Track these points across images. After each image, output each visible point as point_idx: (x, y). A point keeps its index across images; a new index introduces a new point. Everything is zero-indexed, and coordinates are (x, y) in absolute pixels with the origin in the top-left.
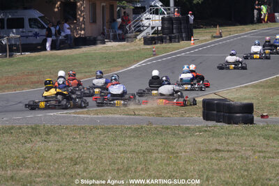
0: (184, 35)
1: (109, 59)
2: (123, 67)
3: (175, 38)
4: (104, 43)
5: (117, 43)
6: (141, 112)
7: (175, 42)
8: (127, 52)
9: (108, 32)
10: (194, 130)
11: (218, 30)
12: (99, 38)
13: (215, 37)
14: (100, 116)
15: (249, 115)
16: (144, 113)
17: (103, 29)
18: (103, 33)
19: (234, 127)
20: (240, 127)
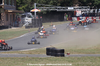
0: (40, 25)
1: (13, 34)
2: (18, 36)
3: (36, 26)
4: (11, 28)
5: (16, 28)
6: (24, 53)
7: (36, 27)
8: (19, 31)
9: (12, 24)
10: (43, 59)
11: (52, 23)
12: (9, 26)
13: (51, 26)
14: (9, 54)
15: (63, 53)
16: (25, 53)
17: (11, 23)
18: (11, 24)
19: (57, 58)
20: (60, 58)
